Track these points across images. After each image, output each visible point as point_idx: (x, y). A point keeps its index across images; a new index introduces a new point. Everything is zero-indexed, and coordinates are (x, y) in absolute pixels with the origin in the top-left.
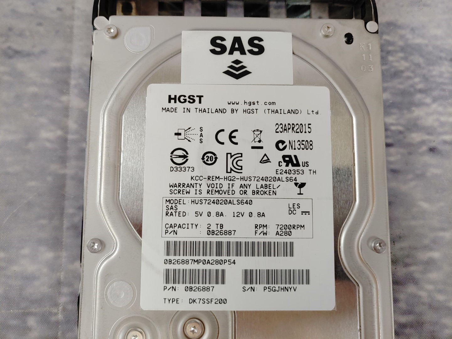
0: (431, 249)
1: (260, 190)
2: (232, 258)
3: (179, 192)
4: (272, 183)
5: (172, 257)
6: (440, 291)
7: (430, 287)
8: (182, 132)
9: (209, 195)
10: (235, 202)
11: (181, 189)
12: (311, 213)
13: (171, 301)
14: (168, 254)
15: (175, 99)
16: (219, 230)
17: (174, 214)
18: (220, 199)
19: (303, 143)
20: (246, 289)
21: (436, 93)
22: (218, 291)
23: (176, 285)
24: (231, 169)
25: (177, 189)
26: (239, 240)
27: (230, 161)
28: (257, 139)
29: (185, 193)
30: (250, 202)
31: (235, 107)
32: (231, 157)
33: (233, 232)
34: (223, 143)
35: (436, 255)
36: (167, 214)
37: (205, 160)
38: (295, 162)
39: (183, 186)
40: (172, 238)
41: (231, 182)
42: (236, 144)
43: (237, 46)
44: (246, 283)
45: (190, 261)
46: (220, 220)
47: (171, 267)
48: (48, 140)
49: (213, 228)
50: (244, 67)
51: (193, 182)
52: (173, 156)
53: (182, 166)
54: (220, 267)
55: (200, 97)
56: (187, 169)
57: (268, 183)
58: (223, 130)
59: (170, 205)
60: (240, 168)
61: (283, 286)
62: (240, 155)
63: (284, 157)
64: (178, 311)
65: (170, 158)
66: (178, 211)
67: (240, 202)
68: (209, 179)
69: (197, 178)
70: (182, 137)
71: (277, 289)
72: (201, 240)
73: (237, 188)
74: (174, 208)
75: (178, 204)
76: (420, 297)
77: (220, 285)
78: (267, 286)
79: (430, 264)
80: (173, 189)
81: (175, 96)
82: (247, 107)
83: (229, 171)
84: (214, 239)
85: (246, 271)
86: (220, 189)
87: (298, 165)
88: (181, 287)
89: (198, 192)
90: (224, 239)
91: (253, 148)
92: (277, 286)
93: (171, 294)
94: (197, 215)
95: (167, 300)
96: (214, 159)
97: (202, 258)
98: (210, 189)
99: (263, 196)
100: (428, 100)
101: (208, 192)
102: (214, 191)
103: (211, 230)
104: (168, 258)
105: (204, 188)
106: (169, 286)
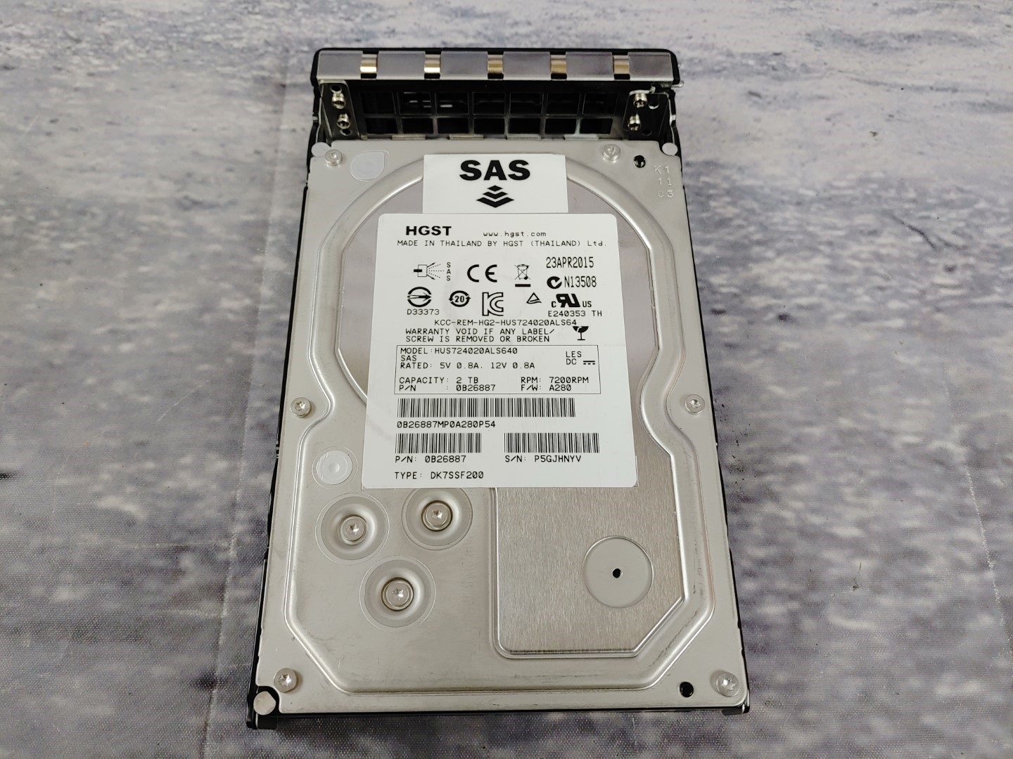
0: (794, 451)
1: (527, 336)
2: (491, 419)
3: (419, 339)
4: (544, 327)
5: (408, 419)
6: (814, 511)
7: (798, 505)
8: (424, 268)
9: (458, 343)
10: (494, 351)
11: (422, 336)
12: (596, 363)
13: (405, 475)
14: (403, 414)
15: (414, 230)
16: (473, 384)
17: (412, 365)
18: (473, 347)
19: (583, 279)
20: (511, 459)
21: (780, 245)
22: (472, 461)
23: (413, 455)
24: (489, 312)
25: (417, 335)
26: (499, 397)
27: (487, 301)
28: (523, 276)
29: (427, 340)
30: (515, 351)
31: (493, 239)
32: (489, 296)
33: (491, 387)
34: (478, 281)
35: (802, 459)
36: (402, 366)
37: (454, 301)
38: (573, 302)
39: (424, 332)
40: (408, 395)
41: (489, 327)
42: (495, 281)
43: (494, 170)
44: (510, 450)
45: (433, 424)
46: (474, 373)
47: (407, 431)
48: (231, 311)
49: (465, 382)
50: (503, 194)
51: (437, 327)
52: (411, 297)
53: (423, 308)
54: (473, 431)
55: (447, 228)
56: (430, 312)
57: (538, 327)
58: (477, 266)
59: (407, 355)
60: (501, 310)
61: (561, 454)
62: (501, 295)
63: (558, 296)
64: (415, 489)
65: (408, 298)
66: (417, 362)
67: (501, 351)
68: (458, 323)
69: (443, 322)
70: (423, 274)
71: (553, 458)
72: (449, 397)
73: (496, 333)
74: (412, 358)
75: (417, 354)
76: (783, 519)
77: (474, 454)
78: (540, 454)
79: (794, 472)
80: (411, 335)
81: (415, 227)
82: (508, 239)
83: (486, 313)
84: (466, 396)
85: (510, 436)
86: (473, 335)
87: (577, 305)
88: (419, 457)
89: (444, 339)
90: (480, 396)
91: (517, 285)
92: (553, 455)
93: (405, 467)
94: (442, 367)
95: (399, 475)
96: (465, 300)
97: (449, 419)
98: (461, 335)
99: (532, 343)
100: (770, 254)
101: (457, 339)
102: (466, 338)
103: (461, 385)
104: (403, 420)
105: (453, 335)
106: (402, 456)
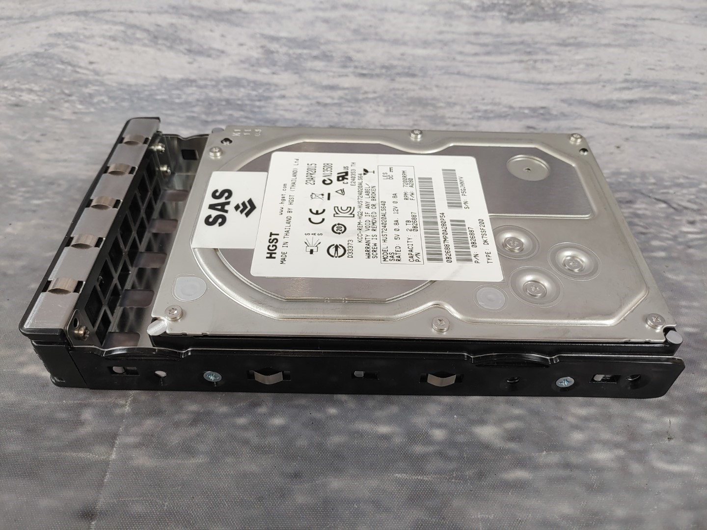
1: (371, 196)
2: (438, 215)
3: (375, 251)
4: (364, 188)
5: (444, 257)
8: (309, 249)
9: (378, 229)
10: (384, 212)
11: (372, 250)
12: (391, 167)
13: (489, 258)
14: (441, 260)
15: (271, 254)
16: (412, 223)
17: (397, 255)
18: (381, 222)
19: (325, 168)
20: (466, 206)
22: (472, 223)
23: (473, 254)
24: (351, 214)
25: (371, 252)
26: (420, 211)
27: (341, 215)
28: (321, 196)
29: (376, 247)
30: (384, 203)
31: (285, 210)
32: (337, 214)
33: (413, 214)
34: (323, 220)
36: (399, 260)
37: (340, 232)
38: (344, 174)
39: (368, 248)
40: (424, 256)
41: (364, 214)
42: (324, 210)
43: (219, 207)
44: (461, 207)
45: (446, 243)
46: (402, 223)
47: (454, 257)
49: (410, 227)
50: (244, 204)
51: (364, 241)
52: (336, 255)
53: (347, 249)
54: (448, 224)
55: (271, 234)
56: (349, 245)
57: (364, 191)
58: (310, 219)
59: (389, 258)
60: (349, 209)
61: (459, 185)
62: (336, 208)
63: (338, 180)
64: (498, 253)
65: (338, 258)
66: (395, 252)
67: (384, 208)
68: (360, 229)
69: (360, 238)
70: (315, 249)
71: (463, 188)
72: (423, 235)
73: (370, 211)
74: (392, 255)
75: (388, 252)
77: (466, 223)
78: (461, 194)
80: (372, 256)
81: (268, 253)
82: (287, 202)
83: (352, 216)
84: (421, 227)
85: (449, 206)
86: (371, 222)
87: (347, 173)
88: (473, 251)
89: (375, 237)
90: (420, 220)
91: (329, 199)
92: (460, 188)
93: (482, 258)
94: (398, 238)
95: (489, 261)
96: (340, 226)
97: (441, 236)
98: (371, 229)
99: (377, 194)
101: (374, 230)
102: (373, 226)
103: (412, 229)
104: (445, 260)
105: (370, 233)
106: (474, 259)
